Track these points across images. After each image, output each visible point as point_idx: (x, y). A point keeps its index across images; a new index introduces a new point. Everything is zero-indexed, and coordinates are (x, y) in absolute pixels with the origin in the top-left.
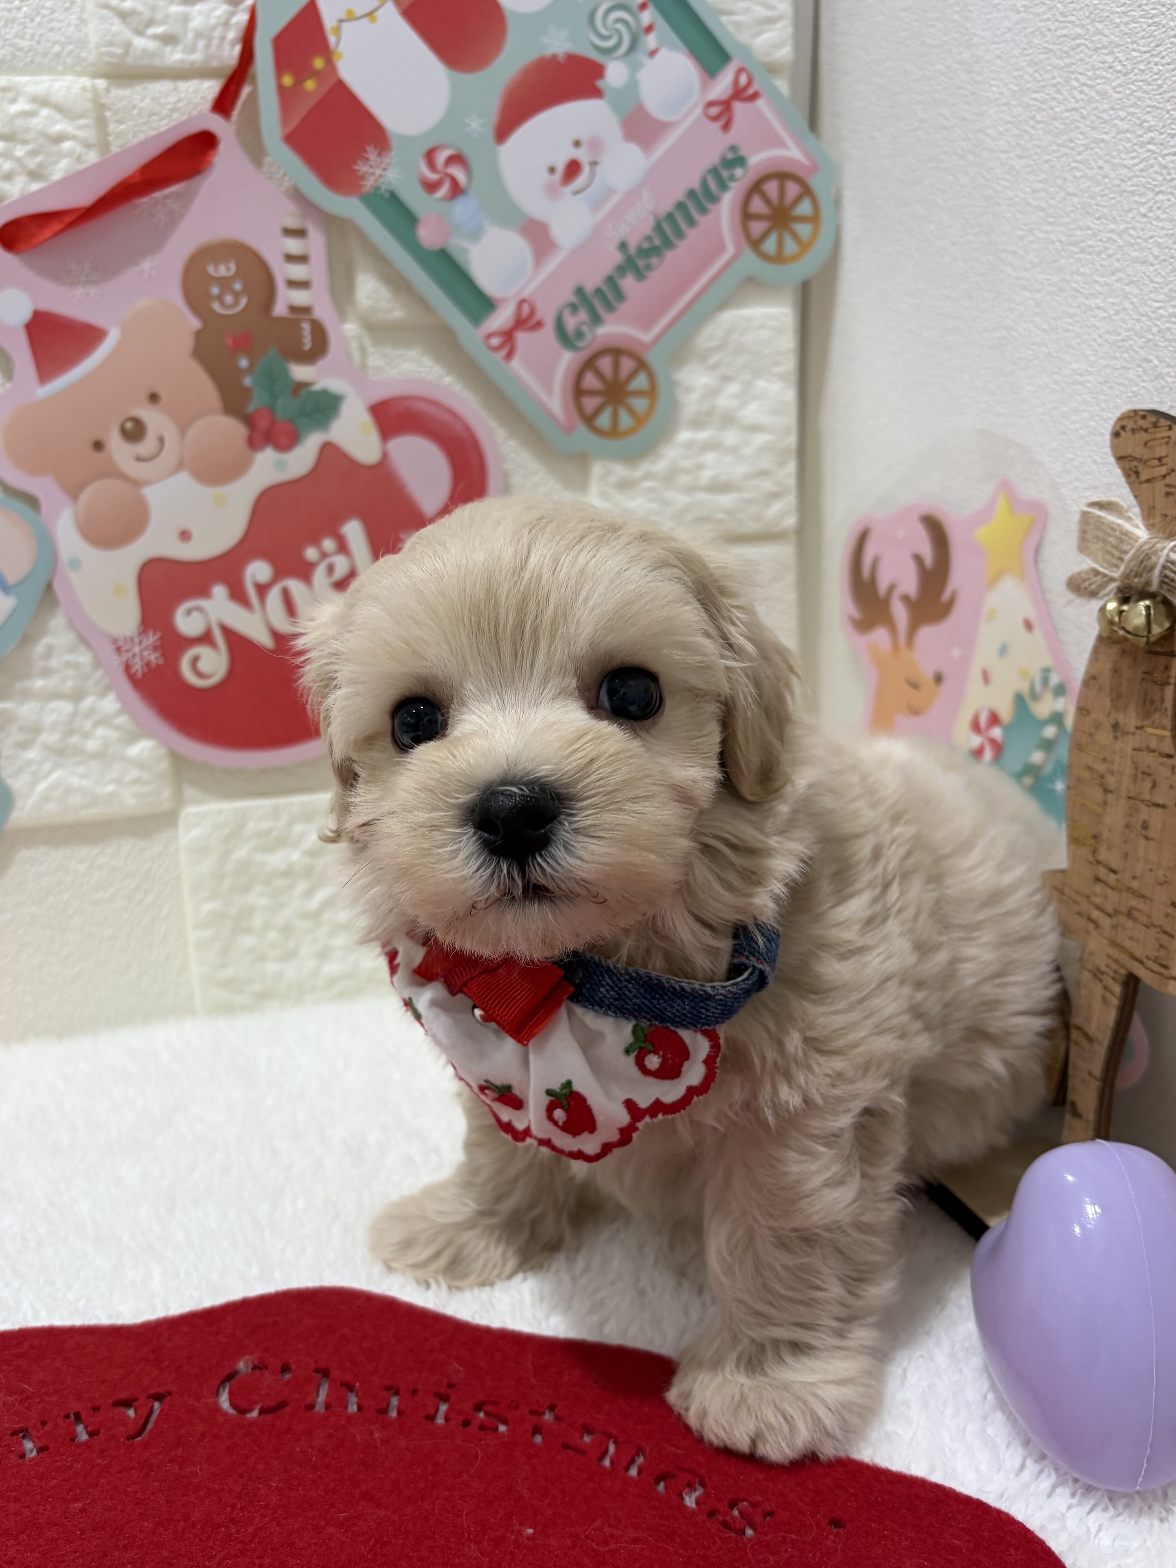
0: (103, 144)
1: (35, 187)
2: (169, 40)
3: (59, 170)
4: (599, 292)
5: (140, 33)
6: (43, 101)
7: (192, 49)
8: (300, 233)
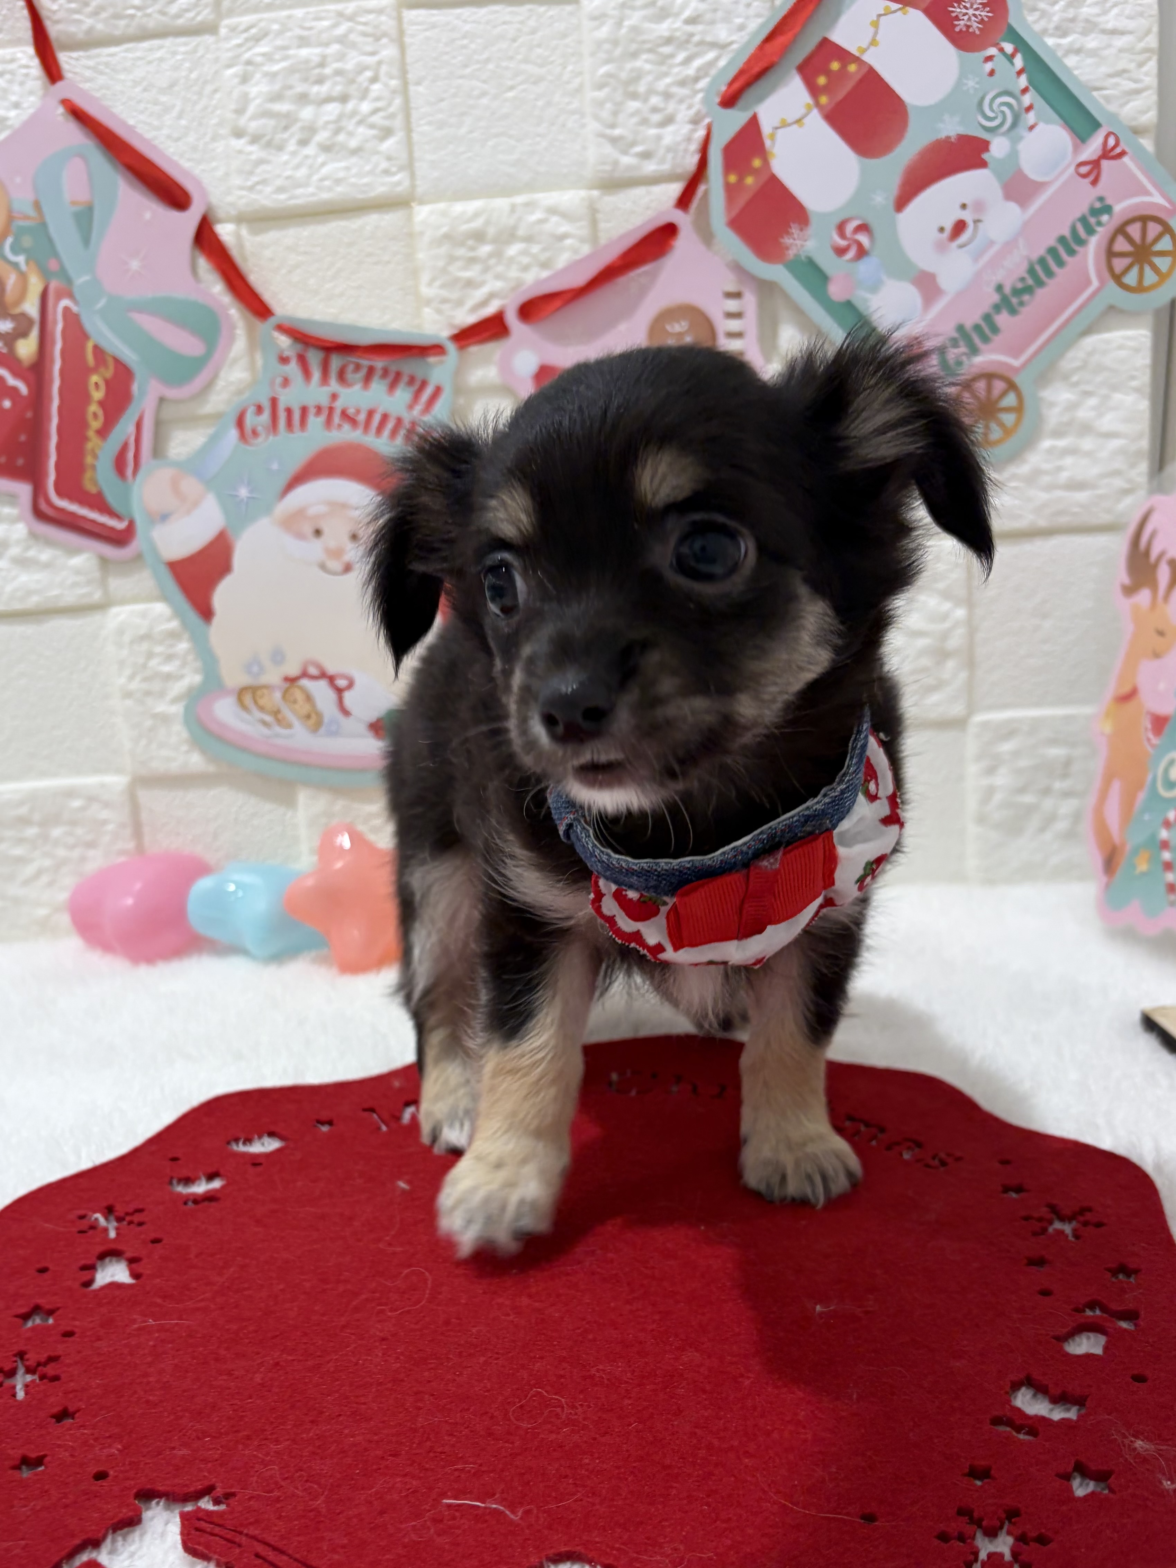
0: (594, 237)
1: (545, 274)
2: (646, 155)
3: (562, 260)
4: (977, 328)
5: (625, 152)
6: (552, 211)
7: (662, 161)
8: (737, 295)
